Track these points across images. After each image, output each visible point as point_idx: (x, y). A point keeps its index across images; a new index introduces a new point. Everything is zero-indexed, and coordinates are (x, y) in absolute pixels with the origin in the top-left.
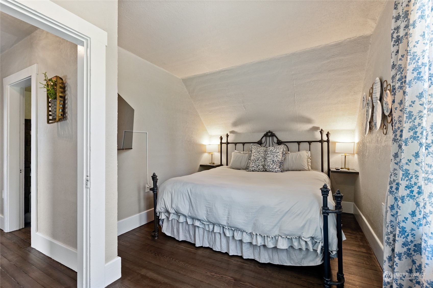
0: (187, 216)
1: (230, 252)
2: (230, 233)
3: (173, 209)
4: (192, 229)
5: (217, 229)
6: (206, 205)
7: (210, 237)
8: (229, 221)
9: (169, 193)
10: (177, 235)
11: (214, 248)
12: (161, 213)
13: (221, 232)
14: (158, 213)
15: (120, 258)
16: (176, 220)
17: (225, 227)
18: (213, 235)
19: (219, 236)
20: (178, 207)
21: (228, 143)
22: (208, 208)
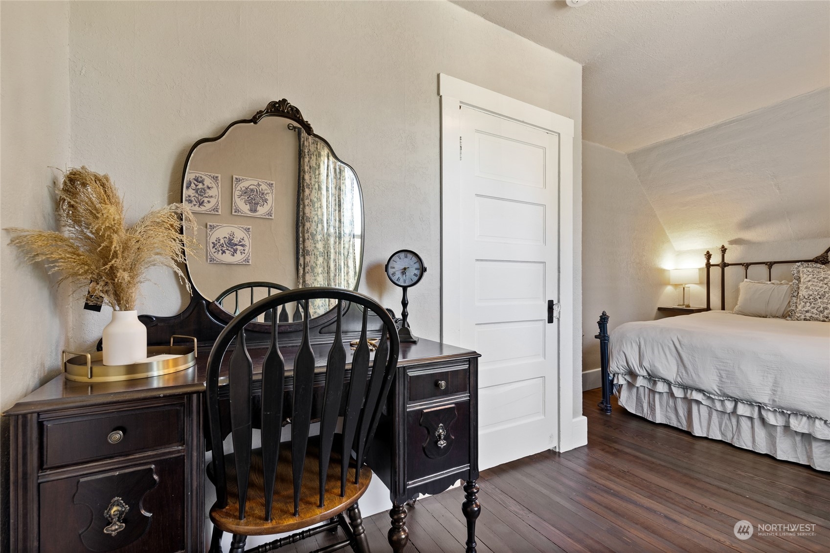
0: (673, 382)
1: (778, 453)
2: (778, 419)
3: (644, 369)
4: (682, 407)
5: (742, 409)
6: (718, 366)
7: (726, 423)
8: (778, 397)
9: (634, 345)
10: (649, 413)
11: (738, 443)
12: (616, 375)
13: (756, 415)
14: (611, 375)
15: (586, 418)
16: (646, 388)
17: (765, 407)
18: (734, 420)
19: (749, 423)
20: (654, 366)
21: (724, 265)
22: (721, 372)
